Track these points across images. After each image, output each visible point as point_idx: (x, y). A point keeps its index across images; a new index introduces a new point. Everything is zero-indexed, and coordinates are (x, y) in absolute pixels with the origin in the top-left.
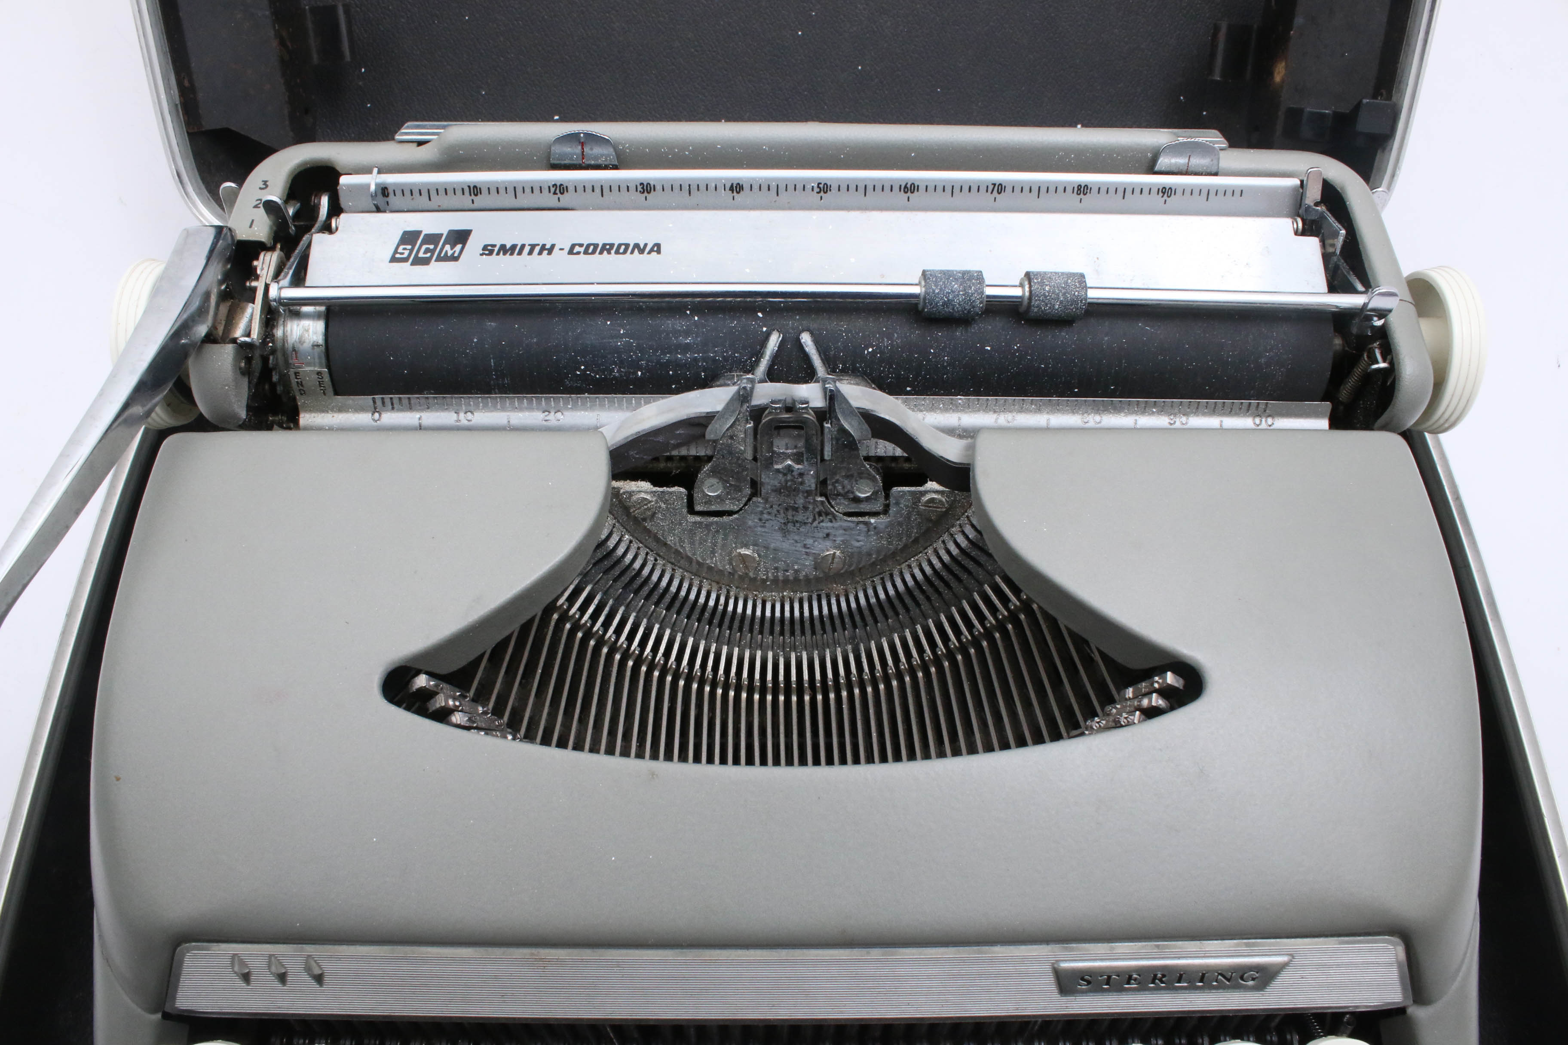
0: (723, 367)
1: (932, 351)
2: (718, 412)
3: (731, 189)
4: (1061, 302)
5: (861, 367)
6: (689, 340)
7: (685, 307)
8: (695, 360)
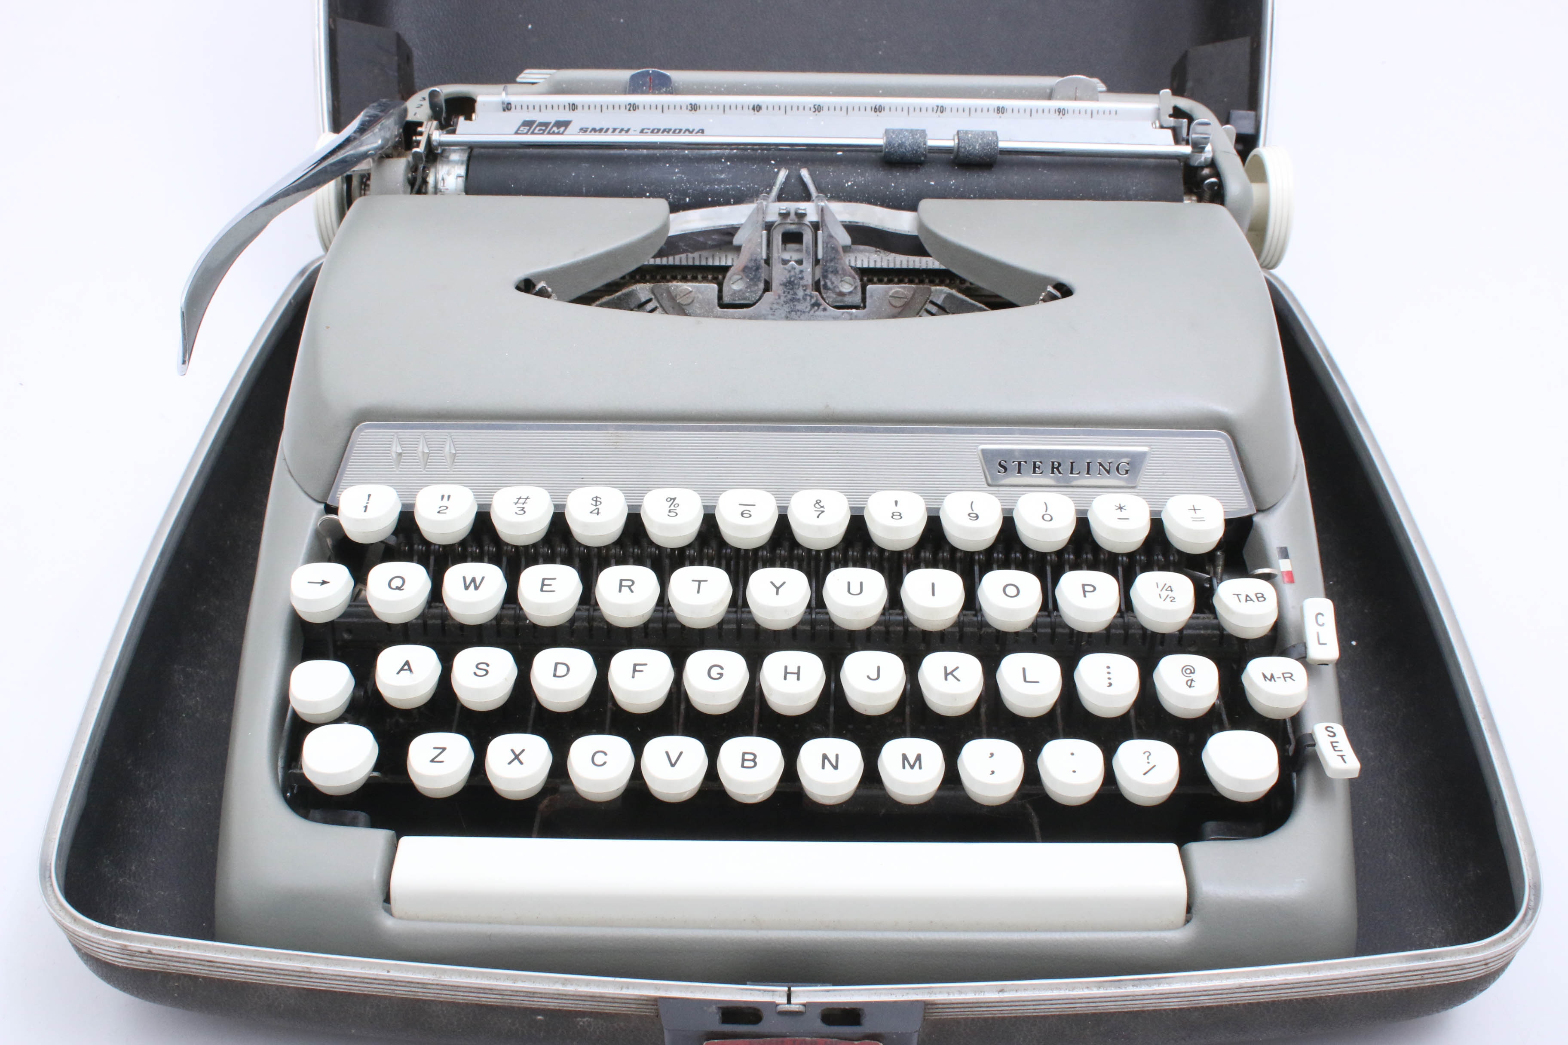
0: (747, 195)
1: (893, 185)
2: (742, 224)
3: (754, 109)
4: (980, 144)
5: (843, 196)
6: (723, 176)
7: (721, 157)
8: (727, 190)
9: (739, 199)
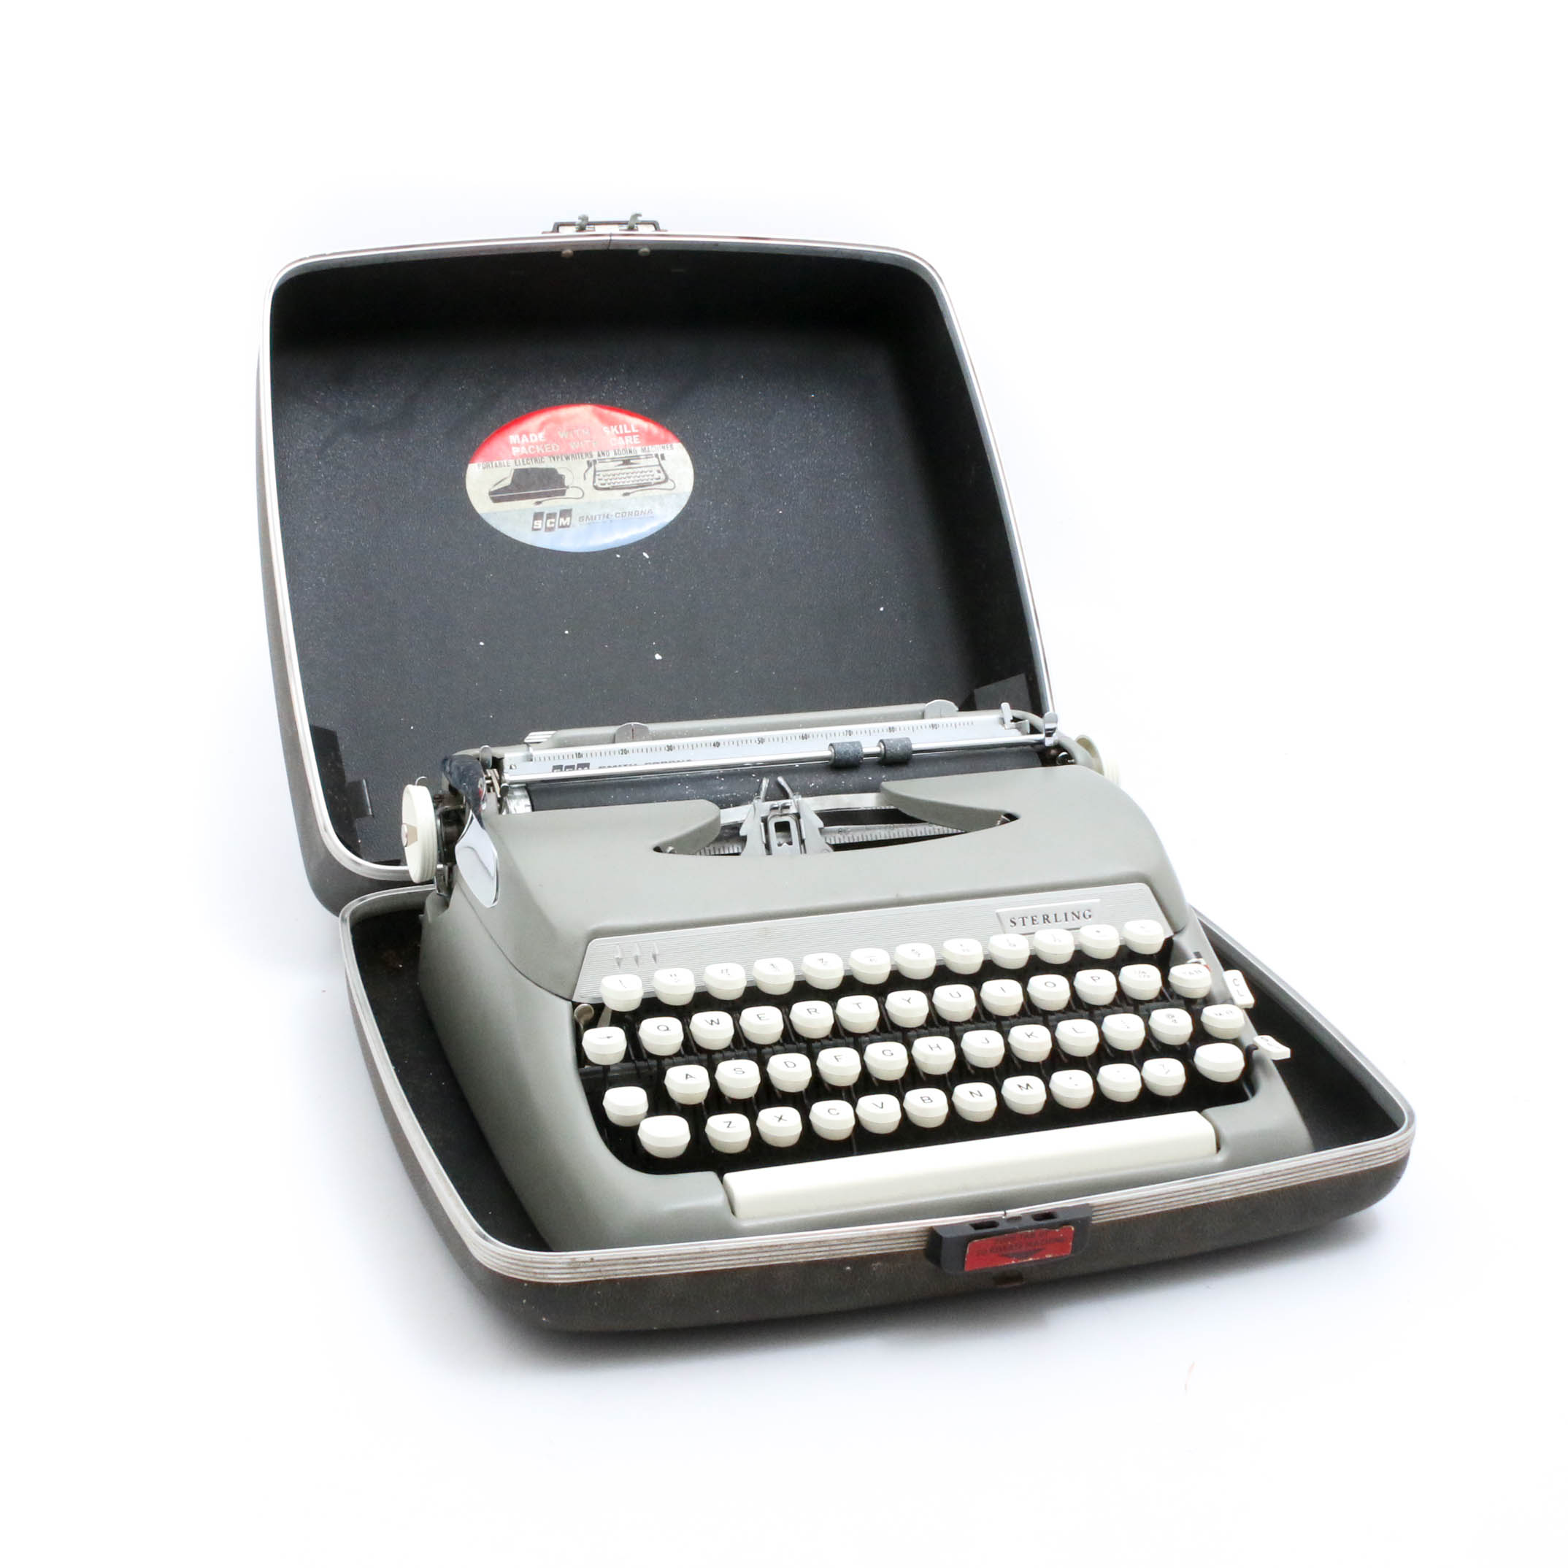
2: (743, 820)
3: (715, 744)
6: (722, 788)
7: (716, 775)
8: (727, 797)
9: (737, 803)
